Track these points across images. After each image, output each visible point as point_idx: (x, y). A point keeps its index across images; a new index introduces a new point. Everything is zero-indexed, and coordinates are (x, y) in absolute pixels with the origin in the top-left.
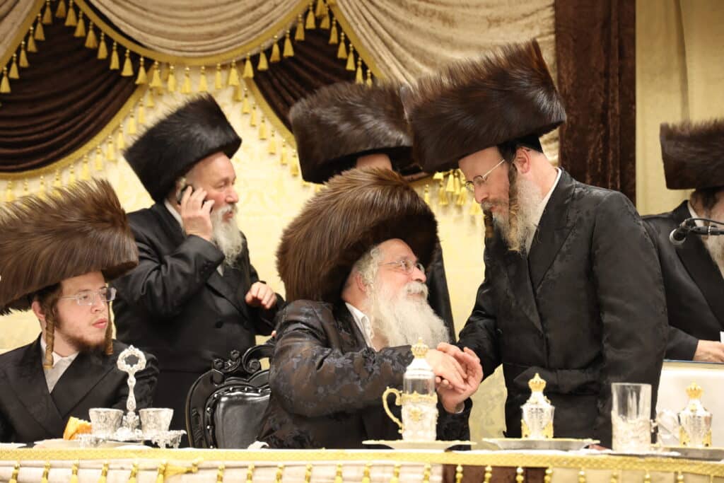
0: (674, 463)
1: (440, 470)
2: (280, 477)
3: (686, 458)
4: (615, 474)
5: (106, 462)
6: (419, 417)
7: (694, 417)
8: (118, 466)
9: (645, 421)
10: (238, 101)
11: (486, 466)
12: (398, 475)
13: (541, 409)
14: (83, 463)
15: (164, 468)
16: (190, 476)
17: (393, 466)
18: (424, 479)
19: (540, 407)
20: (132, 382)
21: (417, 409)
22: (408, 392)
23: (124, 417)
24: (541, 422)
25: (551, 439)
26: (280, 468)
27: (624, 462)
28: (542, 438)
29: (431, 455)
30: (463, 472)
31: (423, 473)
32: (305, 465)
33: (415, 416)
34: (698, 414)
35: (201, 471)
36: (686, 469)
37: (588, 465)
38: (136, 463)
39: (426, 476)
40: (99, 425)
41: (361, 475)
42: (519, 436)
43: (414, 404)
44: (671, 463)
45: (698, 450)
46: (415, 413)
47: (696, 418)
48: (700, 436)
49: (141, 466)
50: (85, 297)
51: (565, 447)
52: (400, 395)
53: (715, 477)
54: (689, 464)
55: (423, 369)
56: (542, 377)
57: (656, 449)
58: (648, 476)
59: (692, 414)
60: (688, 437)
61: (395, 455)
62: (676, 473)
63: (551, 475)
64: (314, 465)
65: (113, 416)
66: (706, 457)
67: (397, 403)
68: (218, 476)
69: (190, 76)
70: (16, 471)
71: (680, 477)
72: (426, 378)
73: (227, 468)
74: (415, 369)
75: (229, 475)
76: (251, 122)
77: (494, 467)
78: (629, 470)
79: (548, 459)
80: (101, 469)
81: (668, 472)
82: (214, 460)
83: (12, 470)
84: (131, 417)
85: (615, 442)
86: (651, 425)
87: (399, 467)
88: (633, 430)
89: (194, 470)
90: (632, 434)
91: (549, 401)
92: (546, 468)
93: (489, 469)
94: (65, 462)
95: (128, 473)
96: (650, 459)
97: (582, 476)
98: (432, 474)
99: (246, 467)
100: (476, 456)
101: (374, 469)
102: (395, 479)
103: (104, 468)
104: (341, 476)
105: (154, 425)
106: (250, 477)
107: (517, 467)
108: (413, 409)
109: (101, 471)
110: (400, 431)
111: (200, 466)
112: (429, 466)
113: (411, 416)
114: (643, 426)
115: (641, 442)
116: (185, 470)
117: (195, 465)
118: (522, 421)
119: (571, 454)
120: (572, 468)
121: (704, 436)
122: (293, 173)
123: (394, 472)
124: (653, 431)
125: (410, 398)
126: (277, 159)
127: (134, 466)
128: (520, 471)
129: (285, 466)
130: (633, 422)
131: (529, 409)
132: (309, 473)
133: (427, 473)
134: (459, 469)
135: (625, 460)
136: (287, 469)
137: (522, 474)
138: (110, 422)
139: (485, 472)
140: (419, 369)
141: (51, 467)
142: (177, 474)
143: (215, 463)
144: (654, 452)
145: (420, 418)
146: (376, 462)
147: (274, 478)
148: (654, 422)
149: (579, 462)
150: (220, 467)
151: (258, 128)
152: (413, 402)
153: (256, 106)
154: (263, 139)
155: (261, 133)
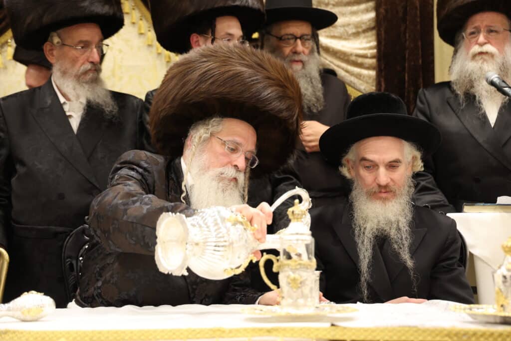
6: (298, 284)
21: (296, 276)
29: (317, 329)
33: (295, 283)
43: (293, 270)
46: (294, 280)
52: (278, 261)
55: (301, 234)
67: (275, 270)
74: (292, 234)
76: (131, 20)
108: (292, 275)
113: (289, 283)
125: (288, 265)
140: (297, 234)
145: (300, 285)
151: (137, 25)
152: (291, 269)
153: (135, 7)
154: (141, 34)
155: (140, 29)
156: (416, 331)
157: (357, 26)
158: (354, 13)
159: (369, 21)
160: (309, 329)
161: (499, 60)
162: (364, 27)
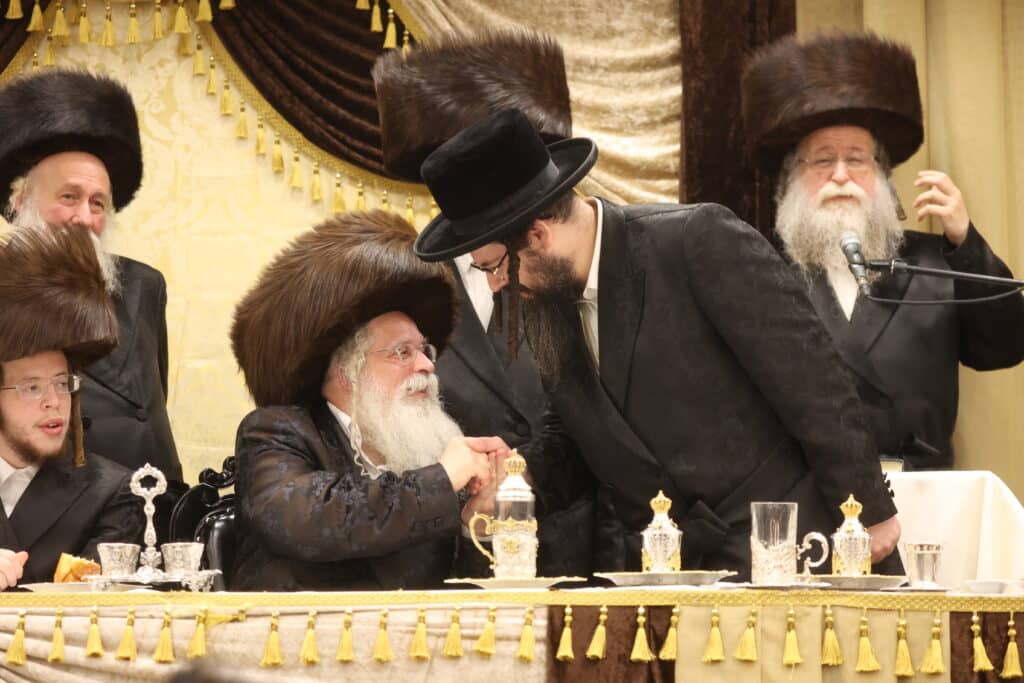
0: (823, 596)
1: (544, 612)
2: (348, 625)
3: (840, 589)
4: (753, 610)
5: (131, 609)
6: (514, 548)
7: (850, 539)
8: (147, 614)
9: (789, 547)
10: (187, 55)
11: (601, 606)
12: (493, 619)
13: (665, 535)
14: (103, 610)
15: (203, 616)
16: (236, 625)
17: (487, 608)
18: (526, 624)
19: (664, 532)
20: (150, 509)
22: (500, 518)
23: (142, 554)
24: (666, 551)
25: (678, 571)
26: (349, 614)
27: (765, 597)
28: (667, 571)
29: (535, 594)
30: (572, 615)
31: (524, 616)
32: (380, 610)
33: (511, 548)
34: (855, 535)
35: (249, 619)
36: (836, 601)
37: (722, 602)
38: (168, 610)
39: (528, 619)
40: (112, 564)
41: (448, 620)
42: (640, 569)
43: (511, 532)
44: (819, 595)
45: (852, 579)
46: (511, 543)
47: (853, 541)
48: (857, 562)
49: (175, 613)
50: (33, 388)
51: (695, 581)
52: (491, 521)
53: (869, 609)
54: (839, 596)
55: (519, 489)
56: (667, 495)
57: (803, 579)
58: (791, 612)
59: (848, 536)
60: (842, 563)
61: (488, 595)
62: (824, 607)
63: (678, 615)
64: (391, 610)
65: (129, 553)
66: (863, 587)
67: (488, 532)
68: (272, 625)
69: (113, 17)
70: (22, 620)
71: (829, 611)
72: (523, 500)
73: (283, 614)
74: (508, 490)
75: (285, 623)
76: (208, 88)
77: (609, 607)
78: (770, 605)
79: (675, 595)
80: (125, 617)
81: (815, 606)
82: (265, 606)
83: (16, 619)
84: (151, 554)
85: (755, 573)
86: (797, 552)
87: (494, 610)
88: (775, 559)
89: (241, 617)
90: (774, 563)
91: (676, 525)
92: (673, 607)
93: (604, 609)
94: (81, 610)
95: (158, 623)
96: (795, 592)
97: (715, 615)
98: (535, 617)
99: (306, 613)
100: (588, 595)
101: (464, 612)
102: (490, 625)
103: (130, 616)
104: (424, 622)
105: (182, 564)
106: (311, 625)
107: (638, 607)
108: (509, 538)
109: (126, 620)
110: (491, 567)
111: (248, 613)
112: (531, 608)
114: (788, 554)
115: (785, 572)
116: (230, 617)
117: (242, 612)
118: (643, 550)
119: (702, 589)
120: (703, 606)
121: (862, 563)
122: (276, 169)
123: (489, 617)
124: (799, 558)
125: (504, 526)
126: (250, 145)
127: (167, 613)
128: (641, 610)
129: (355, 611)
130: (776, 548)
131: (651, 536)
132: (385, 620)
133: (528, 616)
134: (568, 610)
135: (766, 594)
136: (356, 615)
137: (644, 615)
138: (126, 559)
139: (600, 613)
140: (515, 489)
141: (64, 615)
142: (220, 623)
143: (268, 610)
144: (800, 584)
146: (466, 604)
147: (341, 626)
148: (801, 547)
149: (712, 598)
150: (274, 615)
151: (219, 97)
152: (508, 531)
153: (215, 63)
154: (228, 115)
155: (223, 106)
156: (643, 595)
157: (650, 113)
158: (646, 86)
159: (674, 101)
160: (525, 594)
161: (868, 207)
162: (664, 113)
